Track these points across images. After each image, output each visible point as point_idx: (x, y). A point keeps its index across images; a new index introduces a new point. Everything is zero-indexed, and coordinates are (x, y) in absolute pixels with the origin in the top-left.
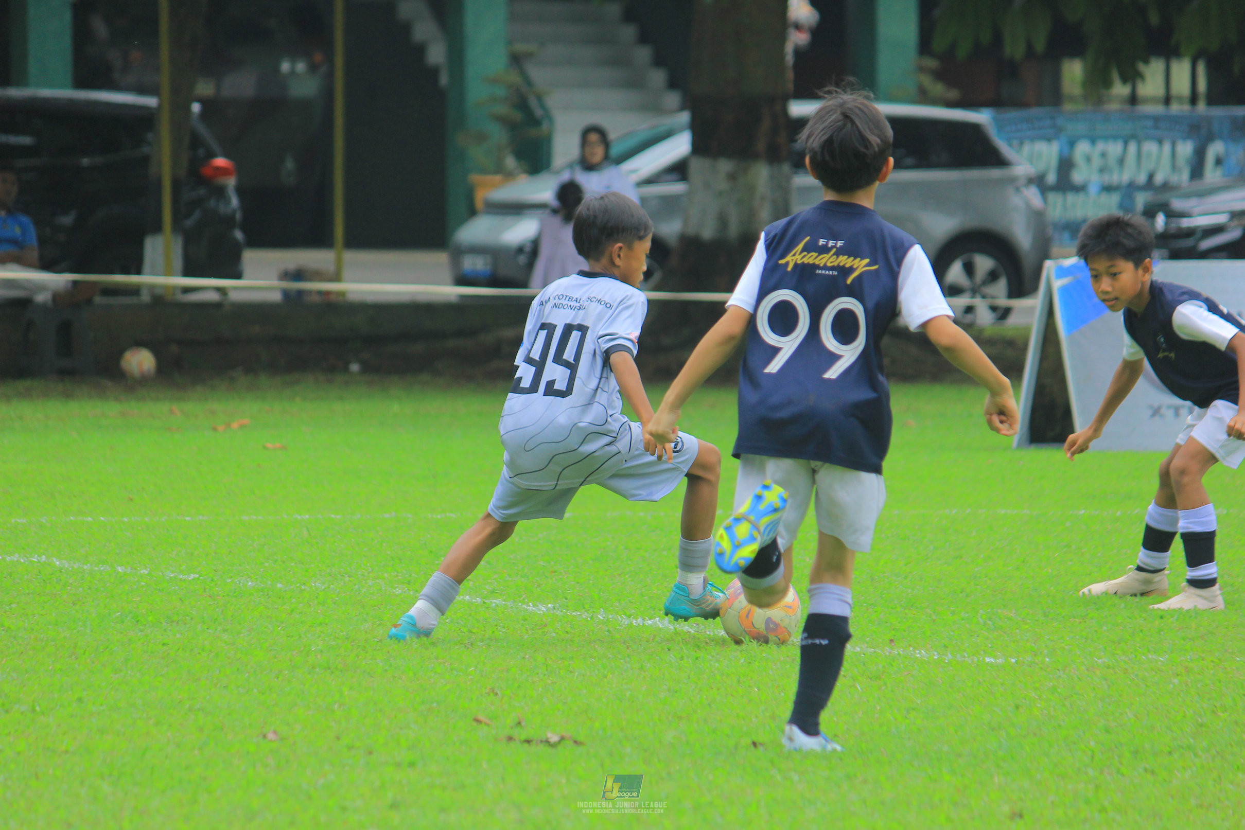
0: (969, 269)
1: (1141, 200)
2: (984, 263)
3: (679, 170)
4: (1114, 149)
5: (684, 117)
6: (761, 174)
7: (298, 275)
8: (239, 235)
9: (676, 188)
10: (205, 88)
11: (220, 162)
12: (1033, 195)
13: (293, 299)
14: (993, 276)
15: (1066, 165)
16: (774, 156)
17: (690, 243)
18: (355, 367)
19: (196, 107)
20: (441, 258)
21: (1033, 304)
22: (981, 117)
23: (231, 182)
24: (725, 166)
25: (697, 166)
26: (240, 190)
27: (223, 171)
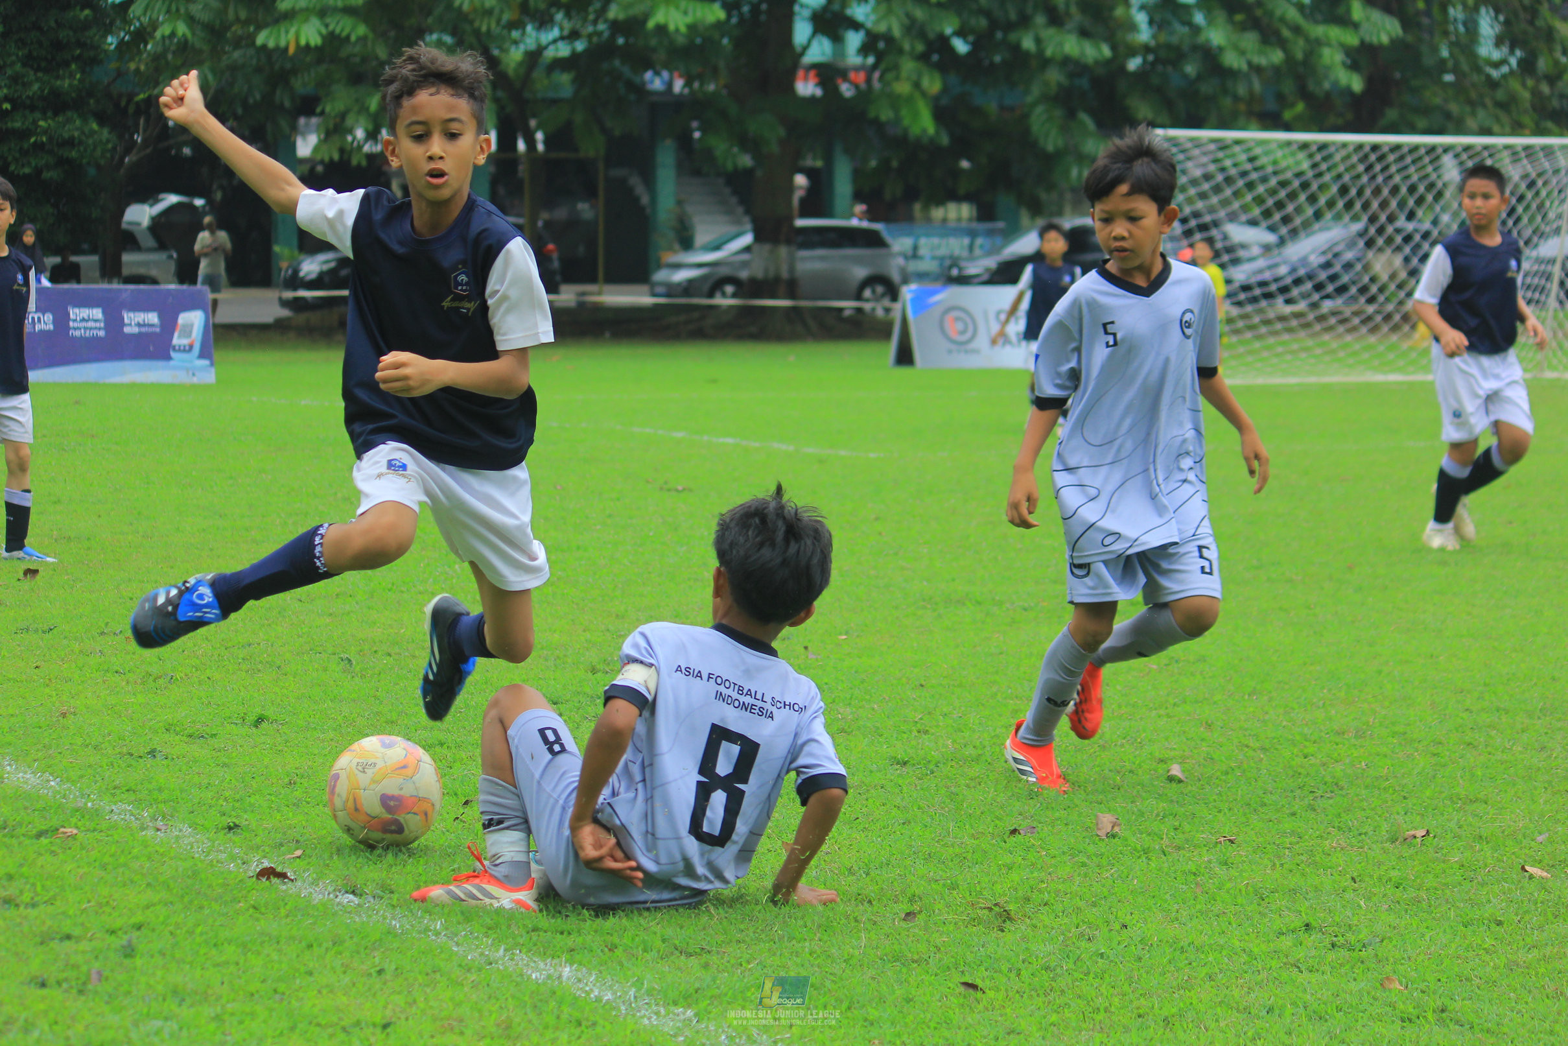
0: (874, 292)
1: (948, 263)
2: (880, 289)
3: (747, 249)
4: (935, 241)
5: (749, 226)
6: (783, 251)
7: (583, 294)
8: (558, 278)
9: (745, 257)
10: (545, 215)
11: (551, 246)
12: (900, 261)
13: (581, 305)
14: (883, 295)
15: (915, 248)
16: (789, 242)
17: (753, 281)
18: (607, 335)
19: (540, 224)
20: (645, 288)
21: (897, 307)
22: (878, 226)
23: (555, 256)
24: (767, 247)
25: (756, 248)
26: (561, 259)
27: (551, 251)
